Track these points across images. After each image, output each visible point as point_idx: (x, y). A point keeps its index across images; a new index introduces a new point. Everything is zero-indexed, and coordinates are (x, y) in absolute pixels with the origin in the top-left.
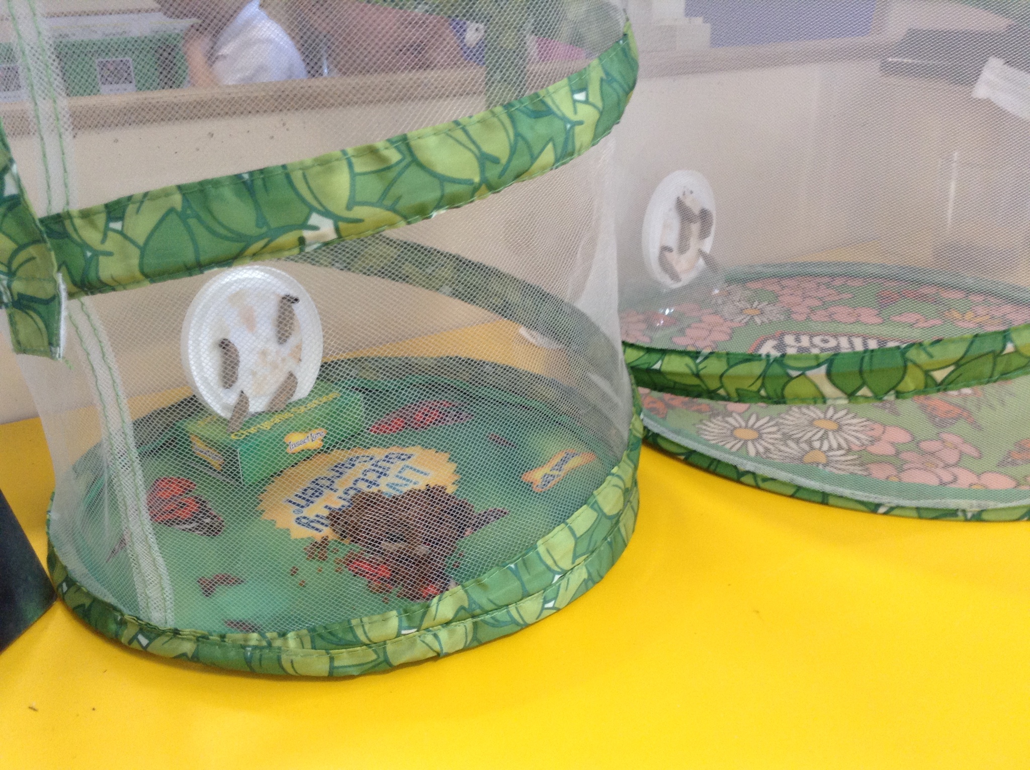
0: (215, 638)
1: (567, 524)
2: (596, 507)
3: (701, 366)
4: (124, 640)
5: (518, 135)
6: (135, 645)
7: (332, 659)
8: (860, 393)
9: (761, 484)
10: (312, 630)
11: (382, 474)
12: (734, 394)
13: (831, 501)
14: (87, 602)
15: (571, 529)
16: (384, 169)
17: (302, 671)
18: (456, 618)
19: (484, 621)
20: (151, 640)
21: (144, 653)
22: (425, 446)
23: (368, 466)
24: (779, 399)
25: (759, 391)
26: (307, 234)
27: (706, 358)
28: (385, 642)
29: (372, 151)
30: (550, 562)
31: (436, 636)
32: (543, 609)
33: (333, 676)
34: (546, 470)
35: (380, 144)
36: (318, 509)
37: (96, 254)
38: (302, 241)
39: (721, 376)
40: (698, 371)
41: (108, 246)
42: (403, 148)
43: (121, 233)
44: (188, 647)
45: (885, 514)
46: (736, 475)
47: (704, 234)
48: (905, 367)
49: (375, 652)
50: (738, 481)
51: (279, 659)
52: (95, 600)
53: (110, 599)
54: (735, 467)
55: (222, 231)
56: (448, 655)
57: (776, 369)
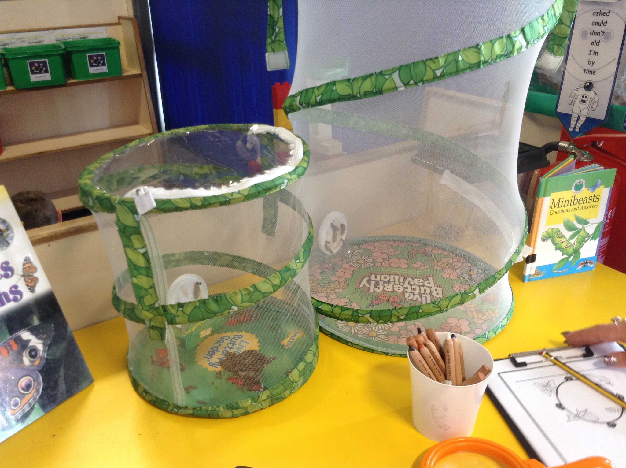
0: (198, 408)
2: (305, 362)
3: (333, 310)
4: (169, 410)
6: (173, 411)
7: (233, 412)
9: (354, 346)
10: (227, 405)
11: (233, 344)
12: (344, 319)
14: (154, 399)
15: (298, 369)
16: (249, 293)
17: (224, 416)
18: (267, 399)
19: (274, 399)
20: (178, 410)
21: (176, 414)
22: (247, 332)
23: (229, 341)
24: (357, 321)
25: (351, 319)
26: (231, 311)
27: (335, 307)
28: (247, 407)
29: (247, 289)
30: (292, 380)
31: (261, 404)
32: (291, 393)
33: (233, 417)
34: (288, 339)
35: (248, 287)
36: (215, 359)
37: (175, 316)
38: (229, 312)
39: (340, 313)
41: (178, 314)
43: (182, 311)
44: (191, 412)
45: (390, 356)
47: (342, 233)
48: (392, 315)
49: (245, 410)
51: (218, 414)
52: (157, 398)
53: (161, 397)
54: (346, 340)
55: (209, 311)
56: (264, 408)
57: (356, 313)
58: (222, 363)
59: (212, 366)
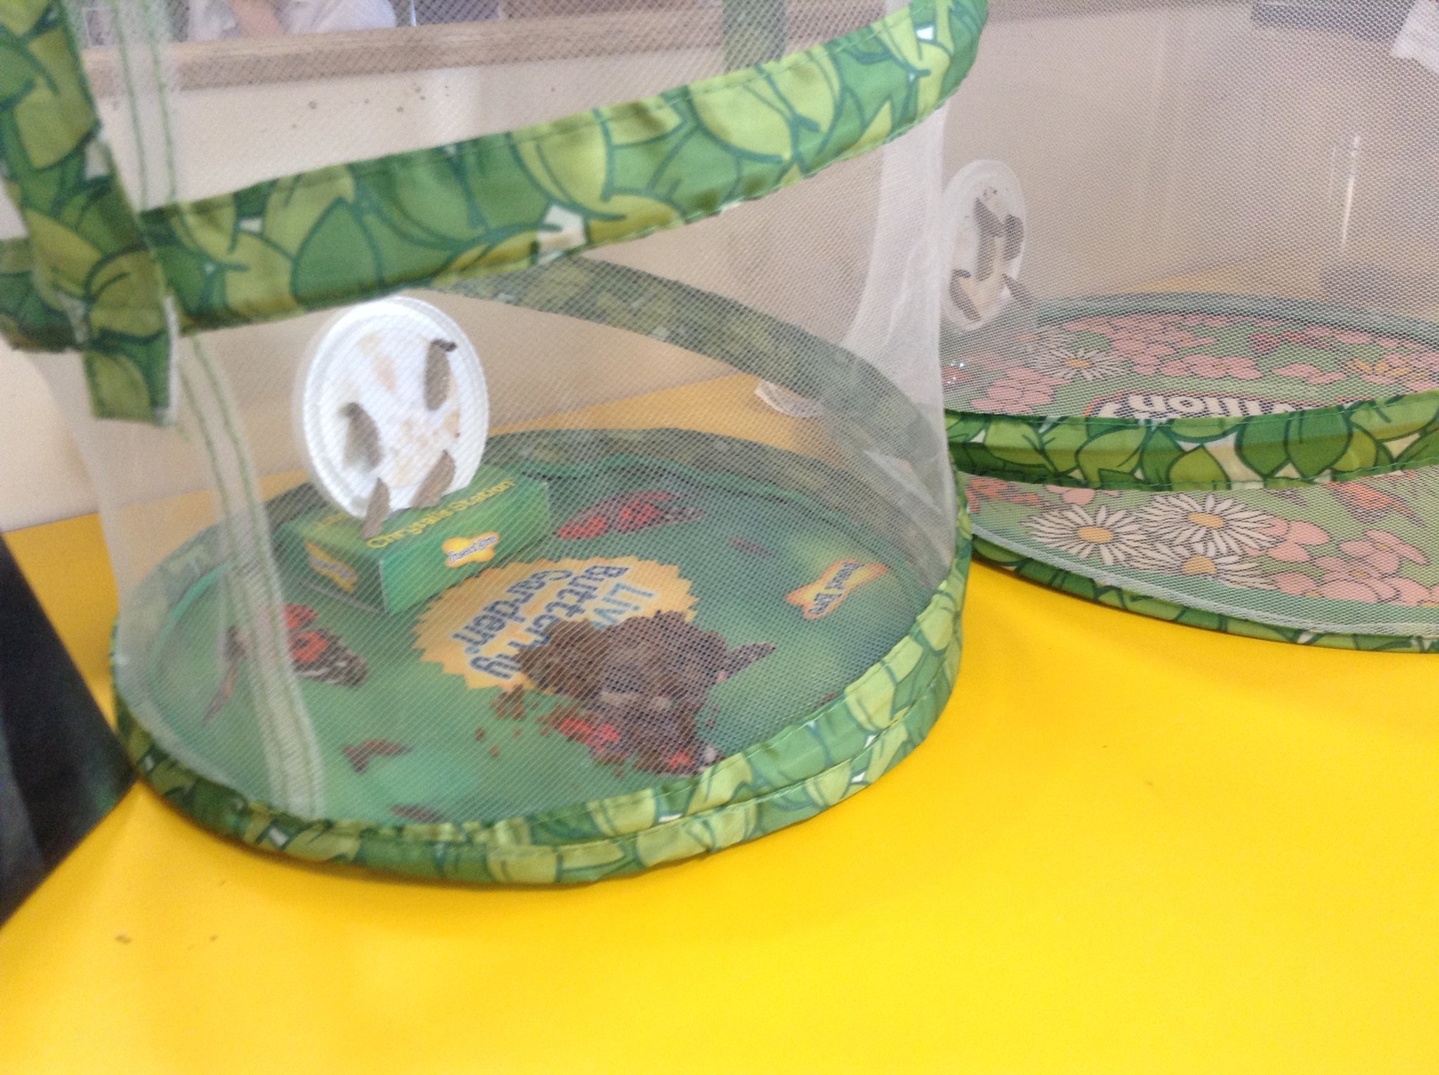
0: (387, 831)
1: (884, 663)
2: (920, 638)
3: (1046, 438)
4: (249, 836)
5: (845, 89)
6: (265, 845)
7: (560, 859)
8: (1281, 474)
9: (1130, 605)
10: (531, 818)
11: (583, 597)
12: (1095, 478)
13: (1232, 626)
14: (188, 784)
15: (889, 671)
16: (656, 139)
17: (517, 875)
18: (736, 799)
19: (774, 804)
20: (291, 837)
21: (280, 856)
22: (642, 557)
23: (564, 584)
24: (1162, 484)
25: (1132, 472)
26: (544, 237)
27: (1055, 425)
28: (635, 834)
29: (638, 112)
30: (862, 718)
31: (706, 824)
32: (850, 784)
33: (563, 882)
34: (818, 588)
35: (650, 101)
36: (502, 644)
37: (222, 268)
38: (534, 249)
39: (1078, 452)
40: (1043, 444)
41: (239, 256)
42: (683, 106)
43: (261, 236)
44: (348, 846)
45: (1308, 644)
46: (1092, 593)
48: (1350, 436)
49: (622, 847)
50: (1096, 601)
51: (484, 861)
52: (200, 781)
53: (220, 776)
54: (1091, 580)
55: (416, 232)
56: (721, 850)
57: (1161, 441)
58: (526, 659)
59: (488, 668)
